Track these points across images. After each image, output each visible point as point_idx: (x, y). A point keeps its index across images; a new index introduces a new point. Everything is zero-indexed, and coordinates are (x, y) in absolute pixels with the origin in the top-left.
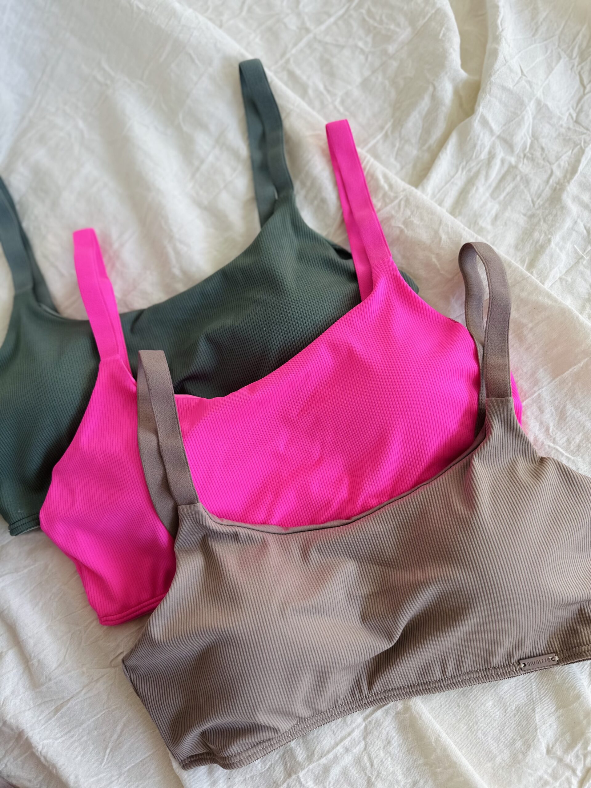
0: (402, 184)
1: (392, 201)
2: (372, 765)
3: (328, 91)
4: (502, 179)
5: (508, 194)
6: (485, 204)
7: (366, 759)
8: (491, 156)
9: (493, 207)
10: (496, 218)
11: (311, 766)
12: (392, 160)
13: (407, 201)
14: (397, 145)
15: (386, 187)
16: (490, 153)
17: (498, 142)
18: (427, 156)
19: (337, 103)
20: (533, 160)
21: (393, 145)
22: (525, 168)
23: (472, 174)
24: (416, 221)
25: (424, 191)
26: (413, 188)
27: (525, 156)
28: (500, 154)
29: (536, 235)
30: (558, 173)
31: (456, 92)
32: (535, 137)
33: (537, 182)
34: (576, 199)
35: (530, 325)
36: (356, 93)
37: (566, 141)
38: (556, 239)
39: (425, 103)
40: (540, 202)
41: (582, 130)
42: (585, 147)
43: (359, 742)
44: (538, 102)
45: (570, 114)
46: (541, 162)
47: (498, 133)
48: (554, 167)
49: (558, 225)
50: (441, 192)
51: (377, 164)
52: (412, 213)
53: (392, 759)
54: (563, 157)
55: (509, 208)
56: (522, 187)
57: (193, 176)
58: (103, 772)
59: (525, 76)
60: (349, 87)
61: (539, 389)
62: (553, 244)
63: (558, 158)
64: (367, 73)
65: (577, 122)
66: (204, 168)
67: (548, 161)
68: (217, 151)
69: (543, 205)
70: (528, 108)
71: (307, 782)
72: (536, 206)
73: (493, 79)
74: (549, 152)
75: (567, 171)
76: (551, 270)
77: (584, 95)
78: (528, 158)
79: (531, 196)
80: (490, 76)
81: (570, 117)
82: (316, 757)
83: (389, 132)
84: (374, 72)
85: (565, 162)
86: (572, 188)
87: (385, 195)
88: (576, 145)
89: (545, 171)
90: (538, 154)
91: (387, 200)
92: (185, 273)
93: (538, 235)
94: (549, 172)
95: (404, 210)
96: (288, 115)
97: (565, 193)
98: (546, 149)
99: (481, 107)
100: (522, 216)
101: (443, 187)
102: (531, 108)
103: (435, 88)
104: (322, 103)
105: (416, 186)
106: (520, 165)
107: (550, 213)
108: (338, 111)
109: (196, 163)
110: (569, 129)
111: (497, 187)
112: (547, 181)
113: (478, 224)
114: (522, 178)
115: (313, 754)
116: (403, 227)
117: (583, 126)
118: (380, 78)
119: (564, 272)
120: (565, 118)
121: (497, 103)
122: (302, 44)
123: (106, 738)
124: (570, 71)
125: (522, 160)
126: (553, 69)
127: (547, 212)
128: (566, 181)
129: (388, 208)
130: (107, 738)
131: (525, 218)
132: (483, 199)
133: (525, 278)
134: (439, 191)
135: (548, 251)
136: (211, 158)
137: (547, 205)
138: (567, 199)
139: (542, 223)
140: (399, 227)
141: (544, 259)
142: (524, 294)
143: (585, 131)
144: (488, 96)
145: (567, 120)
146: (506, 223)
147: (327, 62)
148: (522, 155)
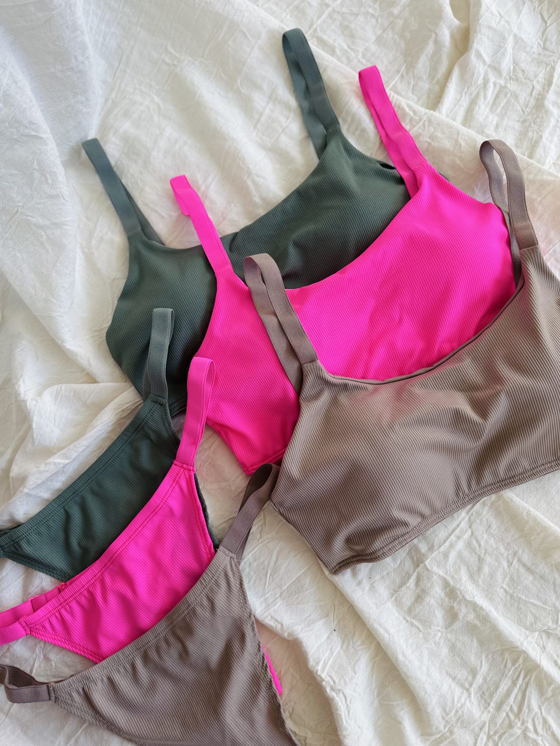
0: (423, 110)
1: (418, 123)
2: (480, 546)
3: (352, 49)
4: (497, 97)
5: (503, 108)
6: (487, 117)
7: (474, 542)
8: (486, 81)
9: (494, 119)
10: (497, 126)
11: (433, 555)
12: (410, 94)
13: (430, 121)
14: (412, 82)
15: (411, 114)
16: (484, 79)
17: (489, 70)
18: (437, 88)
19: (360, 57)
20: (517, 80)
21: (409, 83)
22: (512, 86)
23: (473, 96)
24: (439, 134)
25: (440, 112)
26: (432, 111)
27: (510, 78)
28: (492, 79)
29: (530, 134)
30: (538, 87)
31: (452, 36)
32: (515, 63)
33: (523, 96)
34: (555, 103)
35: (539, 199)
36: (373, 48)
37: (539, 63)
38: (546, 135)
39: (430, 48)
40: (528, 110)
41: (549, 53)
42: (555, 65)
43: (467, 531)
44: (515, 36)
45: (539, 43)
46: (523, 80)
47: (489, 63)
48: (535, 83)
49: (545, 124)
50: (452, 112)
51: (400, 98)
52: (435, 129)
53: (494, 538)
54: (540, 75)
55: (506, 117)
56: (513, 101)
57: (255, 127)
58: (268, 593)
59: (503, 17)
60: (367, 44)
61: (553, 246)
62: (544, 139)
63: (536, 76)
64: (379, 32)
65: (544, 48)
66: (263, 119)
67: (529, 79)
68: (271, 105)
69: (531, 112)
70: (508, 41)
71: (432, 568)
72: (526, 114)
73: (480, 22)
74: (528, 72)
75: (544, 85)
76: (546, 158)
77: (546, 28)
78: (513, 80)
79: (520, 107)
80: (478, 20)
81: (539, 46)
82: (436, 547)
83: (404, 74)
84: (384, 31)
85: (541, 78)
86: (551, 96)
87: (411, 119)
88: (547, 65)
89: (528, 87)
90: (520, 75)
91: (414, 123)
92: (263, 199)
93: (532, 134)
94: (531, 87)
95: (428, 128)
96: (325, 70)
97: (546, 100)
98: (526, 71)
99: (475, 44)
100: (517, 123)
101: (453, 109)
102: (510, 41)
103: (436, 35)
104: (348, 58)
105: (434, 110)
106: (509, 85)
107: (538, 117)
108: (362, 63)
109: (256, 117)
110: (540, 54)
111: (494, 104)
112: (531, 94)
113: (485, 132)
114: (511, 94)
115: (433, 546)
116: (429, 141)
117: (550, 51)
118: (390, 35)
119: (555, 158)
120: (535, 46)
121: (486, 40)
122: (324, 17)
123: (264, 566)
124: (533, 12)
125: (509, 81)
126: (521, 11)
127: (535, 116)
128: (545, 92)
129: (416, 129)
130: (266, 566)
131: (519, 124)
132: (485, 114)
133: (529, 165)
134: (451, 112)
135: (541, 145)
136: (267, 111)
137: (534, 111)
138: (548, 104)
139: (533, 125)
140: (427, 141)
141: (539, 151)
142: (531, 177)
143: (552, 54)
144: (479, 35)
145: (537, 48)
146: (505, 129)
147: (347, 27)
148: (508, 78)
